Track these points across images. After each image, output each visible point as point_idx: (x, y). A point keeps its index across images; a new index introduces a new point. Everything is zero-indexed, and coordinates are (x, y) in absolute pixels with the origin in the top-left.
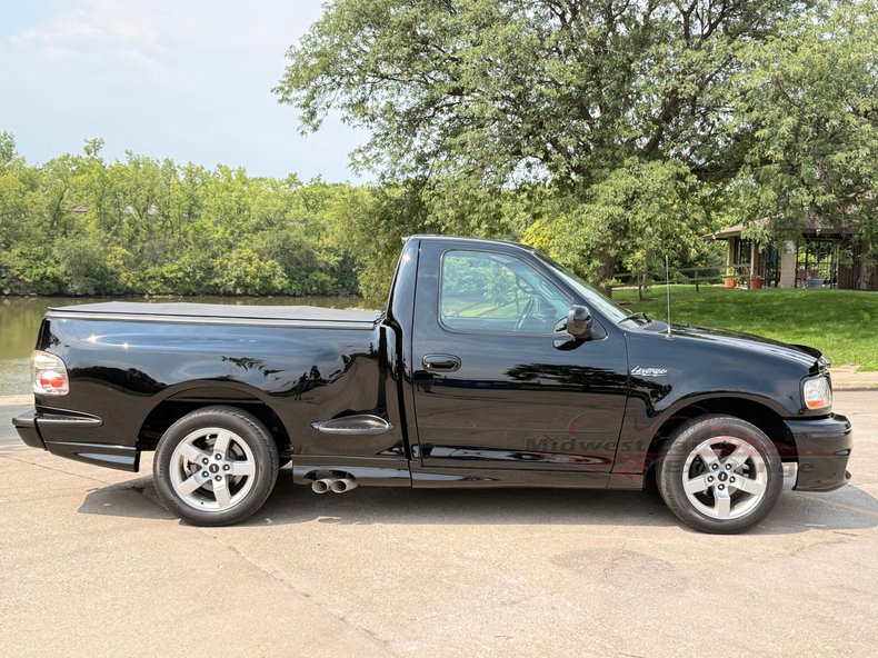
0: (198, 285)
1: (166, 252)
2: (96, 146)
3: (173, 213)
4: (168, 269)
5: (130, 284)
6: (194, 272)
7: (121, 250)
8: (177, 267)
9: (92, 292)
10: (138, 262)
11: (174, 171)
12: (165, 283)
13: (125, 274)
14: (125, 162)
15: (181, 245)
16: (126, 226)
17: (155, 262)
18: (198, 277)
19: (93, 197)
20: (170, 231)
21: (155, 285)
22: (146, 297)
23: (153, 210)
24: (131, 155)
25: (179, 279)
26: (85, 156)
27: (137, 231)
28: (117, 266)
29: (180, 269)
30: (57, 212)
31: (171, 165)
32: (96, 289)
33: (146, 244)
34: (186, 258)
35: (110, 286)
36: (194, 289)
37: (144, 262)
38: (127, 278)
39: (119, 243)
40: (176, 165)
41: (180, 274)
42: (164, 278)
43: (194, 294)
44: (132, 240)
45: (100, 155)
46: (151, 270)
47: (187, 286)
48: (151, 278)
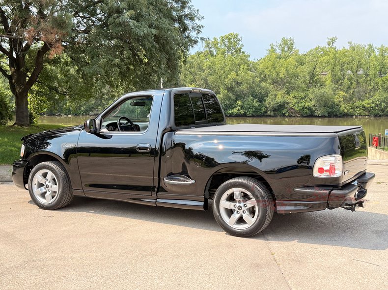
0: (383, 111)
1: (366, 94)
2: (333, 41)
3: (371, 72)
4: (366, 102)
5: (346, 111)
6: (381, 104)
7: (342, 93)
8: (371, 101)
9: (326, 114)
10: (351, 99)
11: (373, 50)
12: (364, 110)
13: (343, 106)
14: (347, 48)
15: (375, 89)
16: (346, 81)
17: (359, 99)
18: (382, 107)
19: (330, 67)
20: (369, 82)
21: (358, 111)
22: (354, 117)
23: (361, 72)
24: (351, 43)
25: (372, 107)
26: (327, 46)
27: (351, 83)
28: (340, 101)
29: (373, 103)
30: (312, 75)
31: (372, 47)
32: (329, 113)
33: (356, 90)
34: (377, 96)
35: (336, 112)
36: (380, 113)
37: (354, 99)
38: (344, 107)
39: (342, 90)
40: (374, 47)
41: (373, 105)
42: (364, 107)
43: (380, 116)
44: (349, 88)
45: (335, 45)
46: (358, 103)
47: (376, 111)
48: (358, 107)
